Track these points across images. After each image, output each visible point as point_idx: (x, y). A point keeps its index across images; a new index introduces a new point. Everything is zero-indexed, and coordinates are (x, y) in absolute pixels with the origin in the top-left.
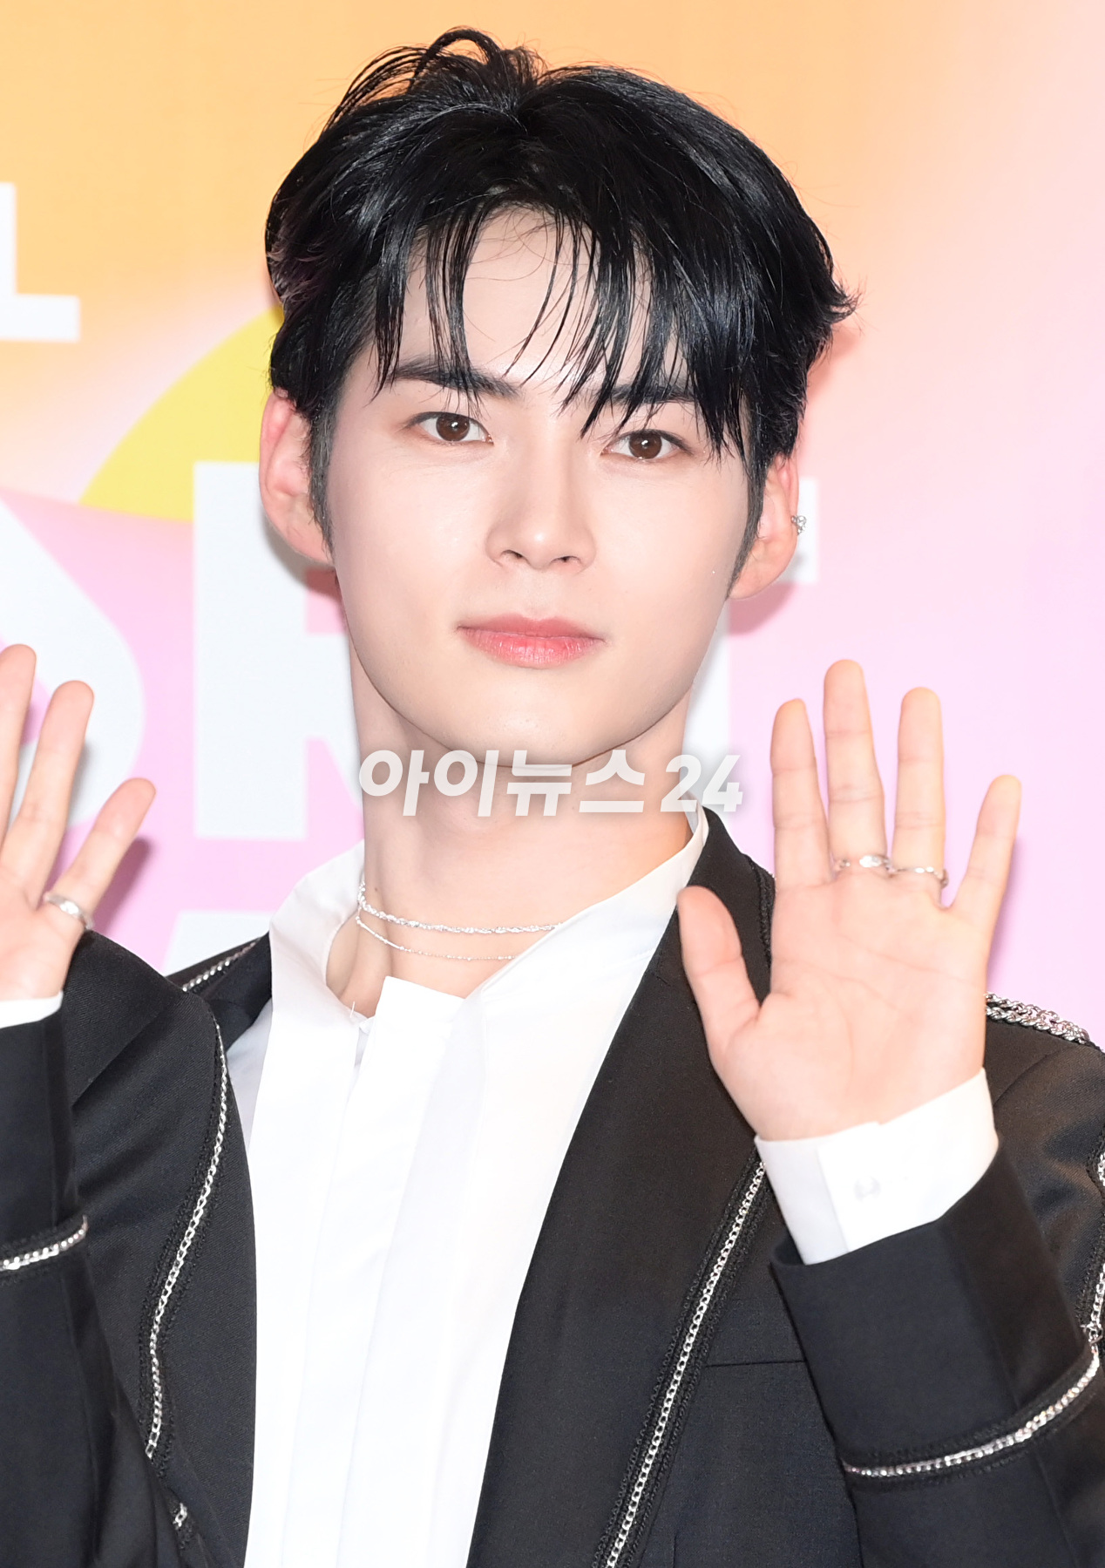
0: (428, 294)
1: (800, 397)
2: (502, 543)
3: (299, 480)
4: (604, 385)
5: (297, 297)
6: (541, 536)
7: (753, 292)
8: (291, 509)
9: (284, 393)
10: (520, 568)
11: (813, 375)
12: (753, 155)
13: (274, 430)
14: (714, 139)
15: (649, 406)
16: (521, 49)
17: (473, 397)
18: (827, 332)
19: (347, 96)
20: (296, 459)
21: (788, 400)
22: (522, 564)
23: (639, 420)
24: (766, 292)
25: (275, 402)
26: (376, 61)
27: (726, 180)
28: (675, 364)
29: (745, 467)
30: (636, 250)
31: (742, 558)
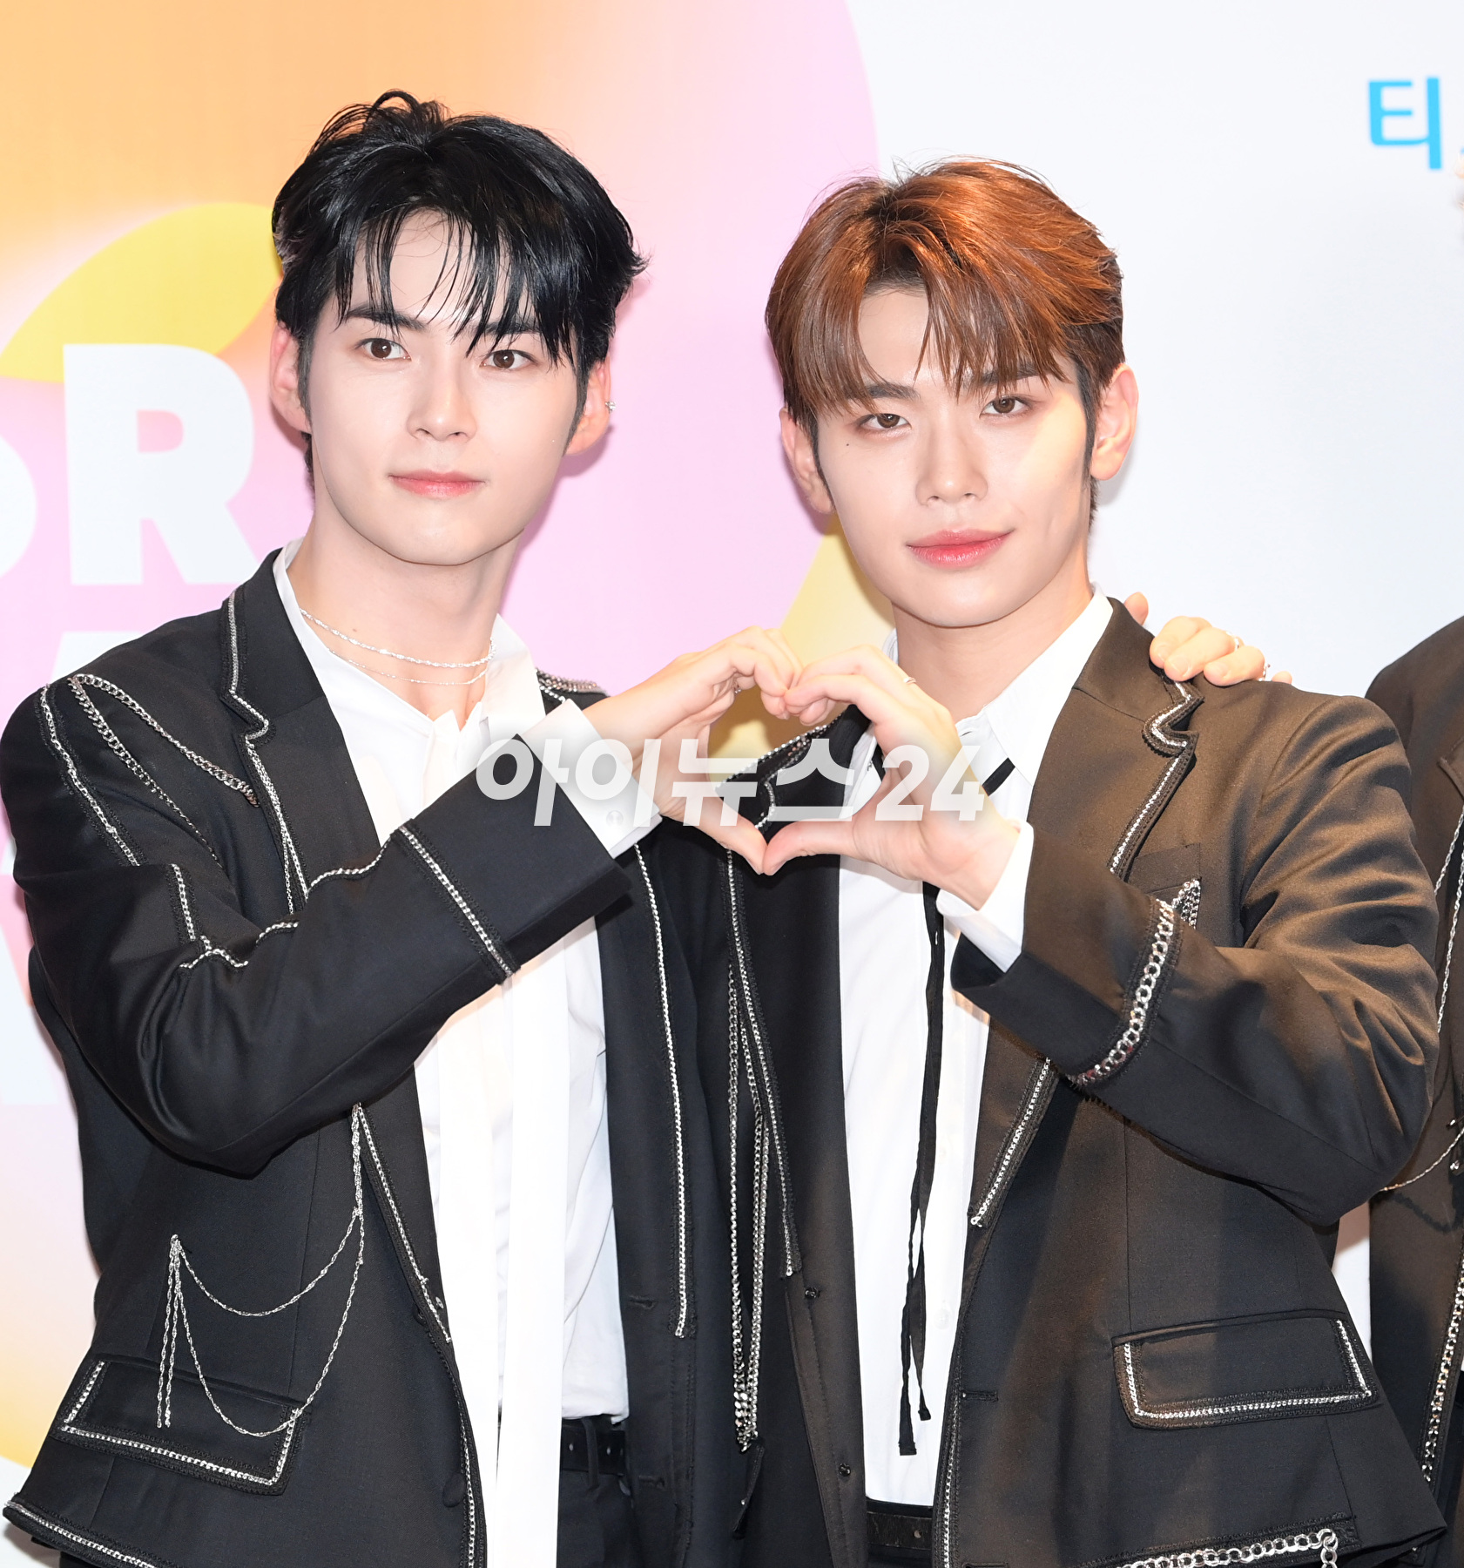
0: (367, 266)
1: (611, 325)
2: (416, 424)
3: (292, 380)
4: (480, 324)
5: (290, 264)
6: (441, 419)
7: (578, 260)
8: (288, 399)
9: (283, 324)
10: (428, 441)
11: (618, 311)
12: (578, 172)
13: (278, 348)
14: (554, 162)
15: (510, 335)
16: (433, 102)
17: (395, 329)
18: (629, 283)
19: (322, 134)
20: (291, 367)
21: (601, 328)
22: (430, 438)
23: (504, 344)
24: (586, 258)
25: (278, 331)
26: (340, 112)
27: (561, 191)
28: (526, 308)
29: (574, 370)
30: (500, 237)
31: (573, 430)
